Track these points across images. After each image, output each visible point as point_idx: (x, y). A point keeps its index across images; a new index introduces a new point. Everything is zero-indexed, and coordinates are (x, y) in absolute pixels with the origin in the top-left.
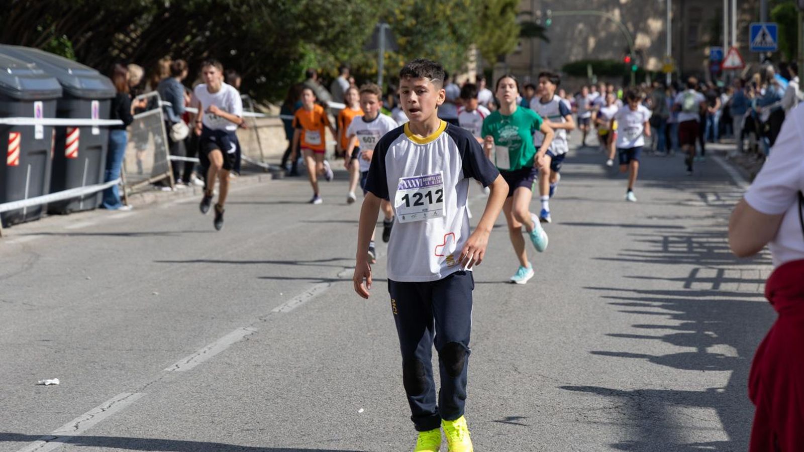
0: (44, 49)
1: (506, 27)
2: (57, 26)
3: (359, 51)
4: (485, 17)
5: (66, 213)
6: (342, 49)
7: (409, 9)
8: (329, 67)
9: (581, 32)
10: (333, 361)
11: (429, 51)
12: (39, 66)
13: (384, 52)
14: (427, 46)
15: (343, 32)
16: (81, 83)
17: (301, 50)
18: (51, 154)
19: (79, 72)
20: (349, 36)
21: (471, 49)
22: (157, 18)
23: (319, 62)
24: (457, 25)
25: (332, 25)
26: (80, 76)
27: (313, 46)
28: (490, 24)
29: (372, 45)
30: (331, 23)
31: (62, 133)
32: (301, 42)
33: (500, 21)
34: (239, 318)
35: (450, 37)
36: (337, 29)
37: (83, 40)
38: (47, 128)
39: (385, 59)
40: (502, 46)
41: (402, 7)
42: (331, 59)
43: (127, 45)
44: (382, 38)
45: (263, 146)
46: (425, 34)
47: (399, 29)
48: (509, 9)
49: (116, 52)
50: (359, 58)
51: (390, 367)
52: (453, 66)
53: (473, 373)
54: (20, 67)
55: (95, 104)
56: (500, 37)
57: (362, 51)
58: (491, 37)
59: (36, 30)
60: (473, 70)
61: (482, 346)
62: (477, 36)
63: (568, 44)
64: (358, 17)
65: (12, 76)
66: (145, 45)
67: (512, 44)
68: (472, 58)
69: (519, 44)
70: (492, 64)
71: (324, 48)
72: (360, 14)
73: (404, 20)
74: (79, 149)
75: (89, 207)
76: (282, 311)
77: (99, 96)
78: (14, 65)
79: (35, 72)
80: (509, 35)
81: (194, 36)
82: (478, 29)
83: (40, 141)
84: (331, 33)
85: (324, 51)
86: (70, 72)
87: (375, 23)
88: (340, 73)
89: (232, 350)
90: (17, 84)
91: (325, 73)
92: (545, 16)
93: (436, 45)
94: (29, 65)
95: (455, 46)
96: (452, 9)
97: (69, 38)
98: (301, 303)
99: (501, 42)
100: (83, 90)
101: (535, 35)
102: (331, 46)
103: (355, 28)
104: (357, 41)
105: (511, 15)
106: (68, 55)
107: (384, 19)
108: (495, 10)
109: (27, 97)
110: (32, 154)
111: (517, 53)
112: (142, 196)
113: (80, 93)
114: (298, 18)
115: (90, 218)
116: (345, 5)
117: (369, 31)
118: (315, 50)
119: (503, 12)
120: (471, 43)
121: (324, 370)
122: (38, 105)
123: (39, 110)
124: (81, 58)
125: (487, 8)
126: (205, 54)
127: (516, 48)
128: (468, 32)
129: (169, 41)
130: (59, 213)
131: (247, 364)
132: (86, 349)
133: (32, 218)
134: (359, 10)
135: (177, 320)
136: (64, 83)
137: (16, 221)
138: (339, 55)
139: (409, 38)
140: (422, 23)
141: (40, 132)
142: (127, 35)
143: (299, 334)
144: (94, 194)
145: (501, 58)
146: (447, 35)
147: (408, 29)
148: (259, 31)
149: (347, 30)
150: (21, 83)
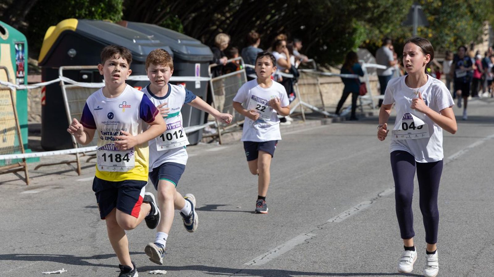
2: (170, 8)
3: (398, 27)
6: (385, 25)
8: (375, 38)
10: (373, 259)
11: (453, 27)
12: (156, 38)
13: (418, 27)
14: (451, 22)
15: (386, 12)
16: (187, 50)
17: (354, 26)
20: (390, 15)
21: (485, 25)
23: (367, 34)
24: (474, 6)
25: (378, 7)
26: (186, 45)
27: (363, 22)
29: (408, 21)
30: (376, 5)
32: (354, 20)
34: (302, 227)
35: (468, 16)
36: (381, 9)
37: (190, 18)
39: (418, 32)
42: (377, 32)
43: (223, 22)
45: (324, 98)
46: (449, 13)
47: (429, 10)
49: (215, 27)
50: (399, 32)
51: (417, 265)
52: (471, 37)
53: (481, 271)
54: (142, 38)
55: (198, 66)
57: (401, 26)
59: (156, 10)
60: (486, 41)
61: (488, 250)
62: (489, 15)
65: (137, 44)
68: (486, 32)
71: (371, 24)
75: (193, 143)
76: (335, 221)
77: (200, 60)
78: (138, 37)
79: (153, 41)
81: (273, 16)
82: (491, 9)
84: (377, 12)
85: (372, 26)
86: (179, 42)
87: (410, 5)
88: (385, 44)
89: (296, 251)
90: (140, 50)
91: (371, 43)
93: (457, 22)
94: (149, 37)
95: (471, 22)
97: (180, 17)
98: (350, 216)
100: (188, 55)
102: (376, 23)
103: (395, 9)
104: (397, 18)
106: (180, 30)
107: (417, 2)
112: (232, 135)
113: (186, 57)
117: (406, 11)
118: (364, 26)
120: (485, 20)
121: (366, 267)
124: (188, 32)
126: (282, 28)
128: (482, 11)
129: (254, 19)
131: (307, 261)
132: (187, 248)
135: (255, 227)
136: (175, 50)
138: (383, 29)
139: (437, 17)
140: (446, 5)
142: (223, 14)
143: (347, 239)
146: (466, 14)
147: (435, 9)
148: (322, 11)
149: (389, 10)
150: (143, 50)
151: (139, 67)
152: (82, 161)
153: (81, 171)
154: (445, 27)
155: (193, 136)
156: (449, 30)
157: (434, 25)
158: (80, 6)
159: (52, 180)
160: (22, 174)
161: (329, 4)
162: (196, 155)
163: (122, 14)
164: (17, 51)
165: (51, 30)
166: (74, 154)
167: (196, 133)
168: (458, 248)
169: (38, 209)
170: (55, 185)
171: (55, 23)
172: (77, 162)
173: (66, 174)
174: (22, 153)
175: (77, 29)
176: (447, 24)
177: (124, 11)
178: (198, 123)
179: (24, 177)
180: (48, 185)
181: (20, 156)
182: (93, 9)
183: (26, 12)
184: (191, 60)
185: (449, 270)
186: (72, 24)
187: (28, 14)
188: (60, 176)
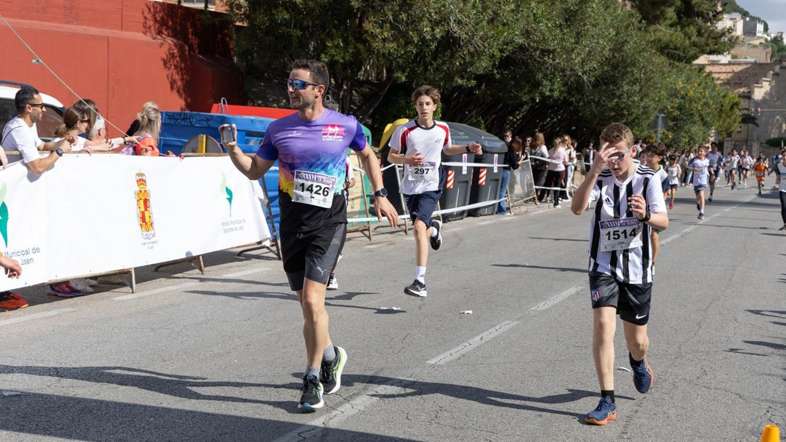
0: (469, 125)
1: (733, 117)
2: (476, 112)
3: (646, 129)
4: (721, 110)
5: (477, 216)
6: (636, 128)
7: (676, 105)
9: (778, 120)
11: (687, 131)
12: (466, 134)
13: (661, 130)
14: (686, 127)
15: (638, 118)
16: (488, 144)
18: (471, 183)
19: (488, 138)
20: (641, 120)
21: (711, 130)
22: (532, 108)
24: (704, 116)
25: (632, 114)
26: (488, 140)
28: (723, 115)
29: (654, 126)
31: (477, 171)
33: (730, 114)
34: (573, 281)
35: (700, 122)
36: (634, 116)
37: (490, 120)
38: (468, 167)
39: (661, 133)
40: (730, 128)
41: (672, 105)
43: (515, 123)
44: (660, 122)
46: (685, 120)
47: (670, 117)
48: (735, 107)
50: (646, 133)
52: (701, 139)
55: (496, 156)
56: (729, 123)
57: (648, 129)
58: (723, 123)
59: (465, 113)
62: (715, 121)
63: (770, 127)
64: (647, 110)
66: (524, 122)
67: (736, 127)
68: (712, 134)
69: (741, 127)
70: (724, 138)
72: (647, 107)
73: (673, 112)
74: (486, 180)
75: (490, 213)
77: (498, 152)
79: (464, 137)
80: (735, 122)
81: (552, 119)
82: (717, 118)
83: (465, 175)
84: (631, 118)
86: (483, 137)
87: (656, 113)
89: (569, 300)
92: (757, 110)
93: (691, 127)
94: (461, 133)
95: (702, 128)
96: (702, 106)
97: (483, 118)
99: (730, 125)
100: (491, 148)
101: (750, 123)
103: (644, 116)
104: (645, 123)
105: (736, 110)
106: (482, 128)
107: (661, 111)
108: (727, 107)
110: (460, 182)
111: (740, 132)
112: (519, 208)
113: (487, 149)
114: (612, 109)
115: (490, 219)
116: (639, 103)
117: (652, 118)
119: (732, 108)
120: (712, 126)
123: (465, 158)
125: (722, 106)
127: (739, 129)
128: (711, 120)
130: (474, 216)
133: (459, 218)
134: (648, 106)
137: (451, 219)
139: (675, 122)
140: (683, 114)
141: (465, 170)
144: (494, 205)
145: (729, 135)
146: (698, 121)
147: (674, 117)
148: (589, 116)
149: (640, 117)
152: (408, 224)
153: (408, 232)
154: (681, 131)
155: (491, 207)
156: (685, 133)
157: (673, 129)
159: (386, 238)
160: (367, 232)
161: (596, 112)
162: (492, 222)
163: (440, 115)
165: (389, 126)
166: (404, 219)
167: (493, 206)
168: (692, 302)
169: (377, 260)
170: (390, 242)
171: (392, 122)
172: (405, 225)
173: (398, 233)
174: (367, 217)
176: (683, 128)
178: (495, 199)
179: (368, 235)
180: (384, 242)
181: (365, 219)
183: (371, 111)
184: (491, 151)
185: (686, 319)
187: (372, 114)
188: (392, 235)
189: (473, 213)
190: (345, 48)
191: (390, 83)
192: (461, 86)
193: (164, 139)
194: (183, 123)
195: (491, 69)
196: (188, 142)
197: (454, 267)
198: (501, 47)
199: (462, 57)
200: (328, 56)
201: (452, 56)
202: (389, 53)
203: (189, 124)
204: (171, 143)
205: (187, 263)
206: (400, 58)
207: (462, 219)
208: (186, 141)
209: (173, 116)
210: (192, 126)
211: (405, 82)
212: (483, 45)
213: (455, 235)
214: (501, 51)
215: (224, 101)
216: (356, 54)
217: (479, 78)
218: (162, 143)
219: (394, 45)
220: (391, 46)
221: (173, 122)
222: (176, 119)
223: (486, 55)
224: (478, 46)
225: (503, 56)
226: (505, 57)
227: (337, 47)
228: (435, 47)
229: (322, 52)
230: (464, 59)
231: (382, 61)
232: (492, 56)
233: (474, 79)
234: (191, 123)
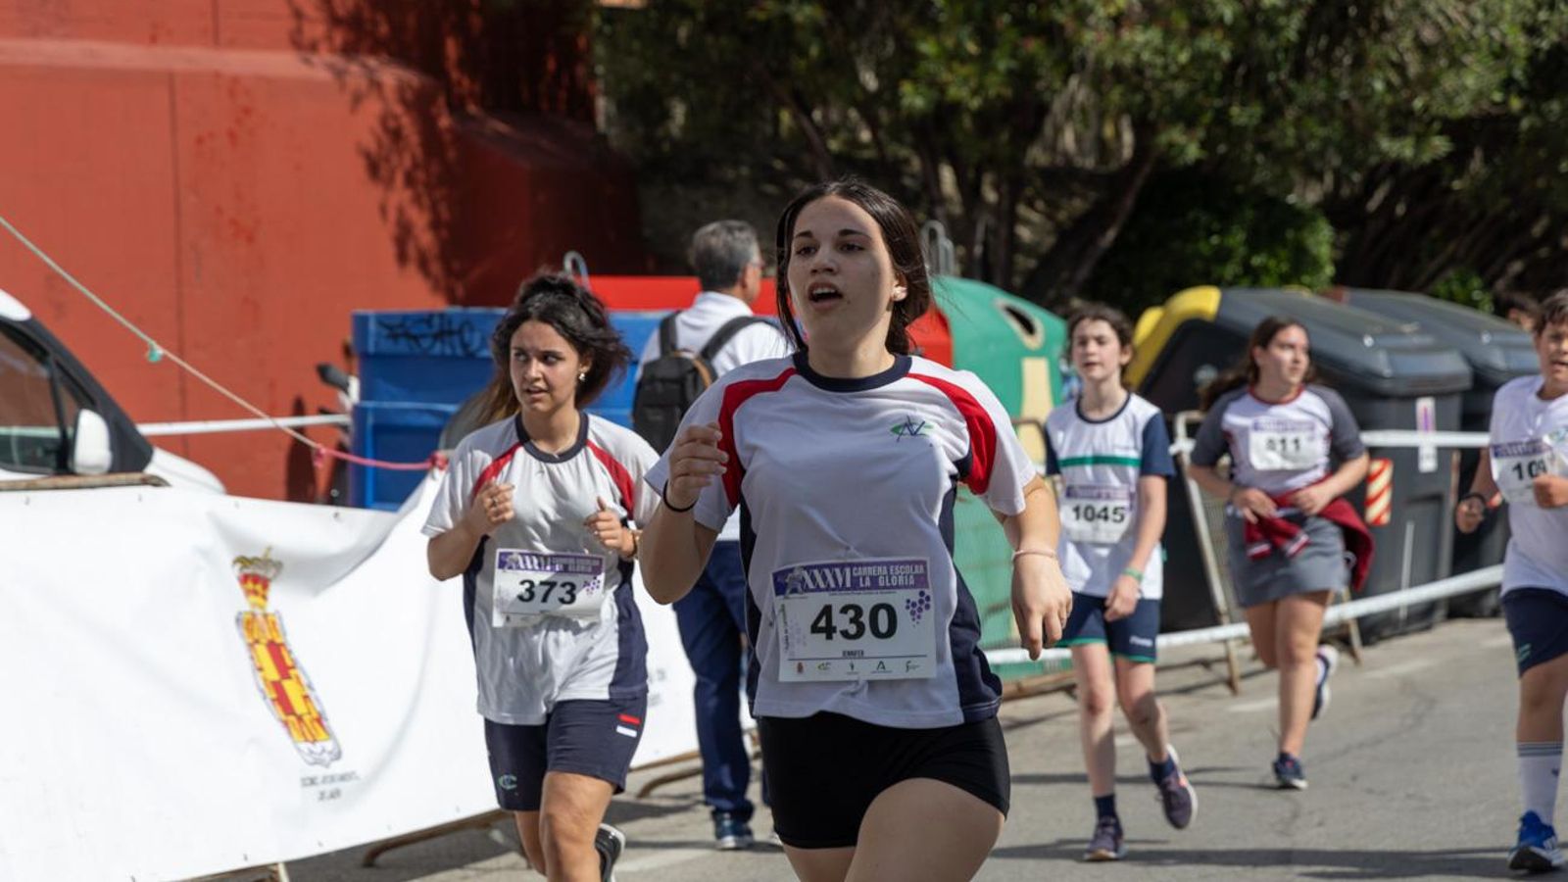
0: (1435, 296)
12: (1424, 330)
16: (1505, 358)
19: (1502, 339)
26: (1505, 346)
31: (1471, 462)
38: (1443, 452)
54: (1389, 332)
65: (1372, 350)
78: (1377, 329)
79: (1417, 341)
83: (1429, 475)
86: (1484, 338)
90: (1382, 364)
94: (1407, 328)
97: (1481, 272)
100: (1507, 372)
106: (1481, 306)
109: (1402, 389)
110: (1413, 501)
122: (1425, 406)
123: (1426, 416)
130: (1470, 617)
133: (1420, 625)
136: (1473, 361)
137: (1387, 632)
141: (1428, 457)
150: (1391, 363)
151: (1380, 408)
152: (1240, 658)
153: (1242, 685)
158: (1223, 255)
163: (1329, 270)
164: (1066, 378)
165: (1149, 320)
166: (1225, 641)
172: (1226, 659)
175: (1218, 316)
177: (1336, 263)
182: (1257, 261)
186: (1203, 301)
187: (1088, 277)
188: (1183, 700)
189: (1462, 607)
190: (984, 61)
191: (1147, 169)
192: (1395, 166)
193: (376, 411)
194: (437, 349)
195: (1497, 97)
196: (459, 413)
197: (1409, 796)
198: (1528, 20)
199: (1393, 65)
200: (923, 89)
201: (1359, 61)
202: (1139, 69)
203: (459, 351)
204: (400, 421)
205: (475, 832)
206: (1175, 77)
207: (1428, 628)
208: (451, 408)
209: (401, 325)
210: (470, 356)
211: (1199, 162)
212: (1466, 14)
213: (1407, 685)
214: (1532, 30)
215: (575, 264)
216: (1024, 76)
217: (1460, 131)
218: (370, 421)
219: (1154, 35)
220: (1142, 39)
221: (402, 347)
222: (415, 338)
223: (1478, 49)
224: (1449, 19)
225: (1537, 50)
226: (1549, 53)
227: (956, 56)
228: (1300, 33)
229: (905, 76)
230: (1400, 67)
231: (1116, 95)
232: (1501, 53)
233: (1441, 133)
234: (465, 346)
